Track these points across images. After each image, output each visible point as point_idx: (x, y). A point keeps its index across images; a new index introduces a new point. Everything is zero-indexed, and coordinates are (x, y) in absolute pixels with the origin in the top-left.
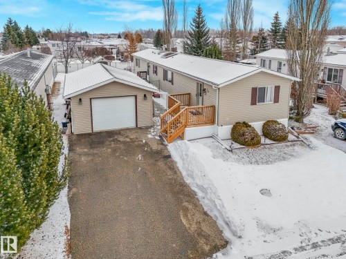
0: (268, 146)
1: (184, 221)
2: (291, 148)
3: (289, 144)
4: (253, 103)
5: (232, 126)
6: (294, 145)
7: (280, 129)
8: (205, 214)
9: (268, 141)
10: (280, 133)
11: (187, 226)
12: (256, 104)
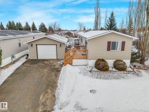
0: (113, 72)
1: (41, 97)
2: (126, 74)
3: (126, 72)
4: (109, 49)
5: (96, 61)
6: (129, 73)
7: (121, 64)
8: (54, 96)
9: (114, 70)
10: (121, 66)
11: (40, 99)
12: (110, 50)
